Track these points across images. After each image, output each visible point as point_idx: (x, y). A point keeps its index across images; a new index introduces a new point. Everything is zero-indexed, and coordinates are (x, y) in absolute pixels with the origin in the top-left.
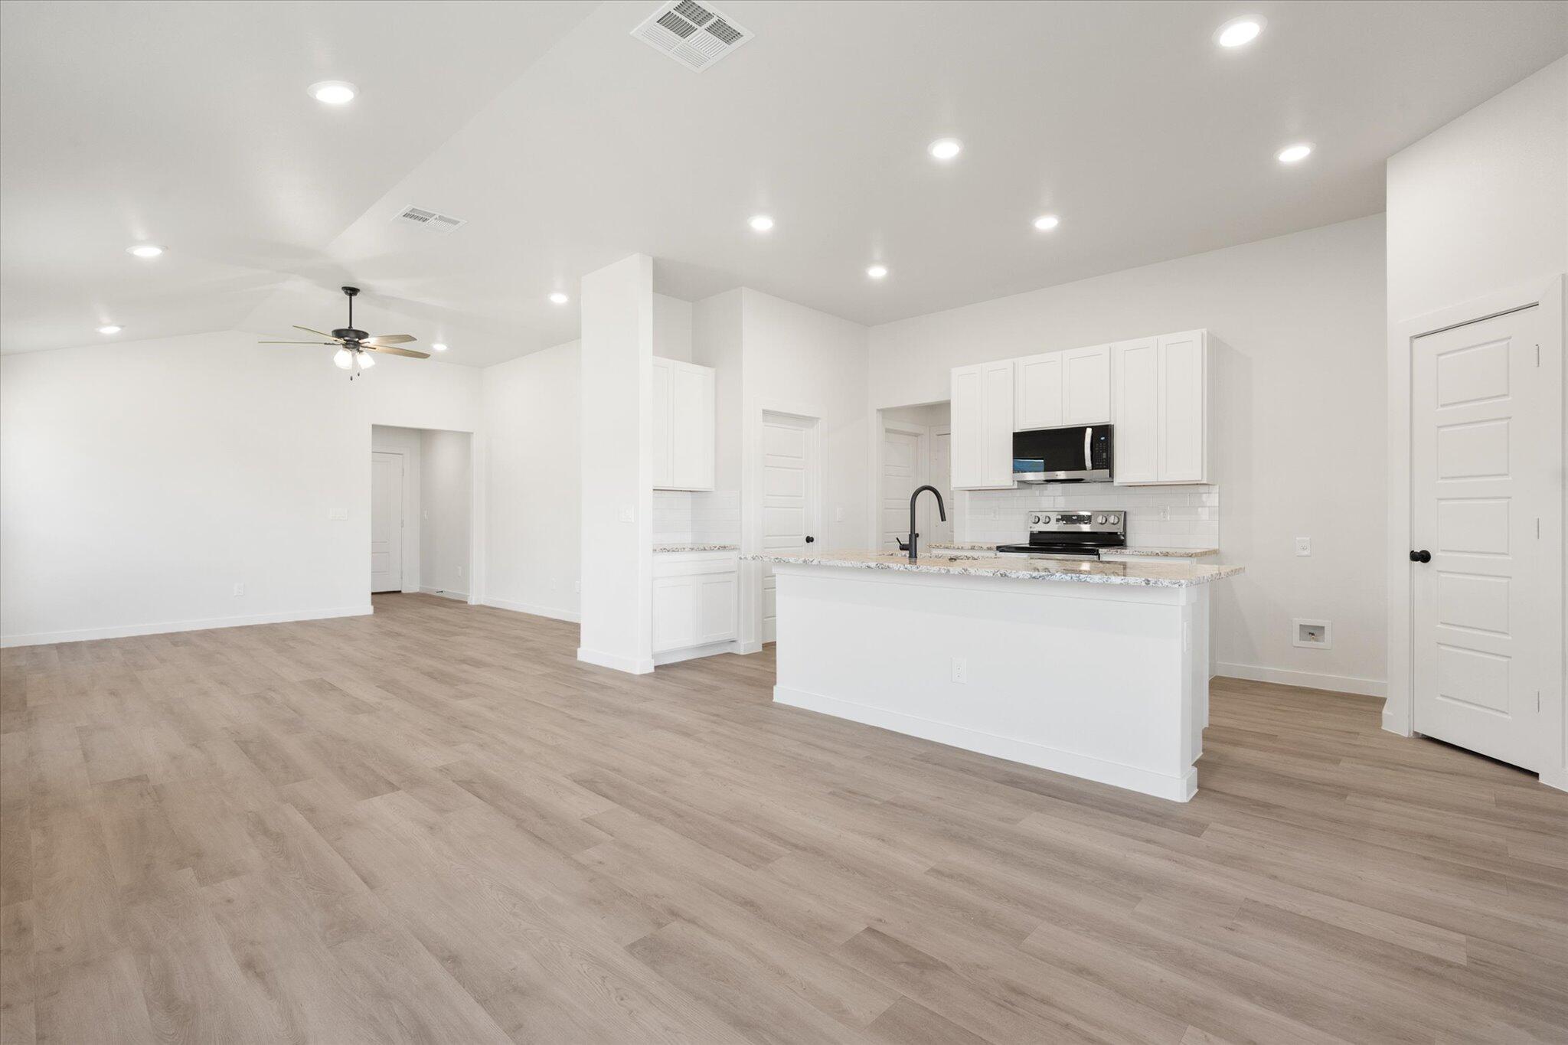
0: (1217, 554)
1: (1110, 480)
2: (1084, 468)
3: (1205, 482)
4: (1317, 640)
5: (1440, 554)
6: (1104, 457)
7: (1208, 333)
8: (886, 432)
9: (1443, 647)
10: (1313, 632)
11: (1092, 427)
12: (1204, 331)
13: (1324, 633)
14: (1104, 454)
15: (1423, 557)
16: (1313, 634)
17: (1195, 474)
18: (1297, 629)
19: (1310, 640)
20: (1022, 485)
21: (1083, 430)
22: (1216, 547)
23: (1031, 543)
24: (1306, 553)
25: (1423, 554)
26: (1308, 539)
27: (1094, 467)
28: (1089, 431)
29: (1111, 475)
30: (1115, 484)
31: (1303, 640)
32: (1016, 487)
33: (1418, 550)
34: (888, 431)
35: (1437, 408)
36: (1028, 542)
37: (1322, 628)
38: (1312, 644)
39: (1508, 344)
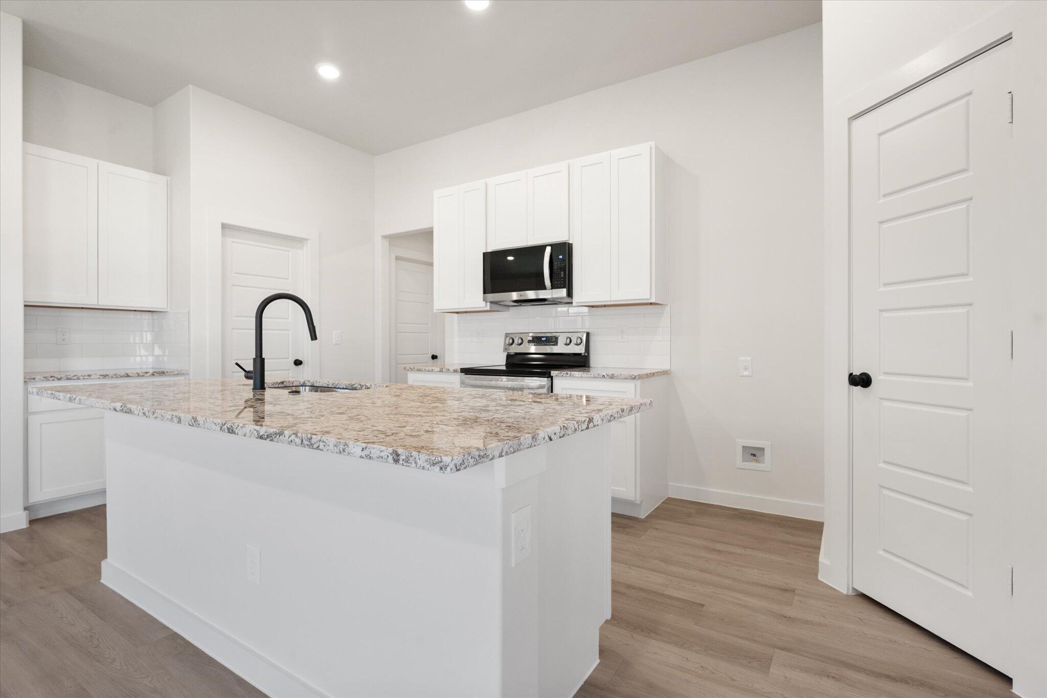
0: (669, 374)
1: (569, 300)
2: (544, 288)
3: (653, 301)
4: (757, 461)
5: (882, 377)
6: (562, 276)
7: (656, 147)
8: (396, 259)
9: (885, 492)
10: (754, 454)
11: (551, 245)
12: (653, 144)
13: (764, 454)
14: (562, 273)
15: (862, 381)
16: (754, 455)
17: (642, 293)
18: (740, 451)
19: (752, 461)
20: (496, 307)
21: (542, 248)
22: (666, 366)
23: (507, 365)
24: (746, 373)
25: (864, 377)
26: (750, 358)
27: (553, 287)
28: (548, 249)
29: (570, 294)
30: (574, 304)
31: (746, 461)
32: (488, 308)
33: (857, 372)
34: (397, 258)
35: (879, 200)
36: (504, 363)
37: (763, 449)
38: (753, 465)
39: (968, 102)
